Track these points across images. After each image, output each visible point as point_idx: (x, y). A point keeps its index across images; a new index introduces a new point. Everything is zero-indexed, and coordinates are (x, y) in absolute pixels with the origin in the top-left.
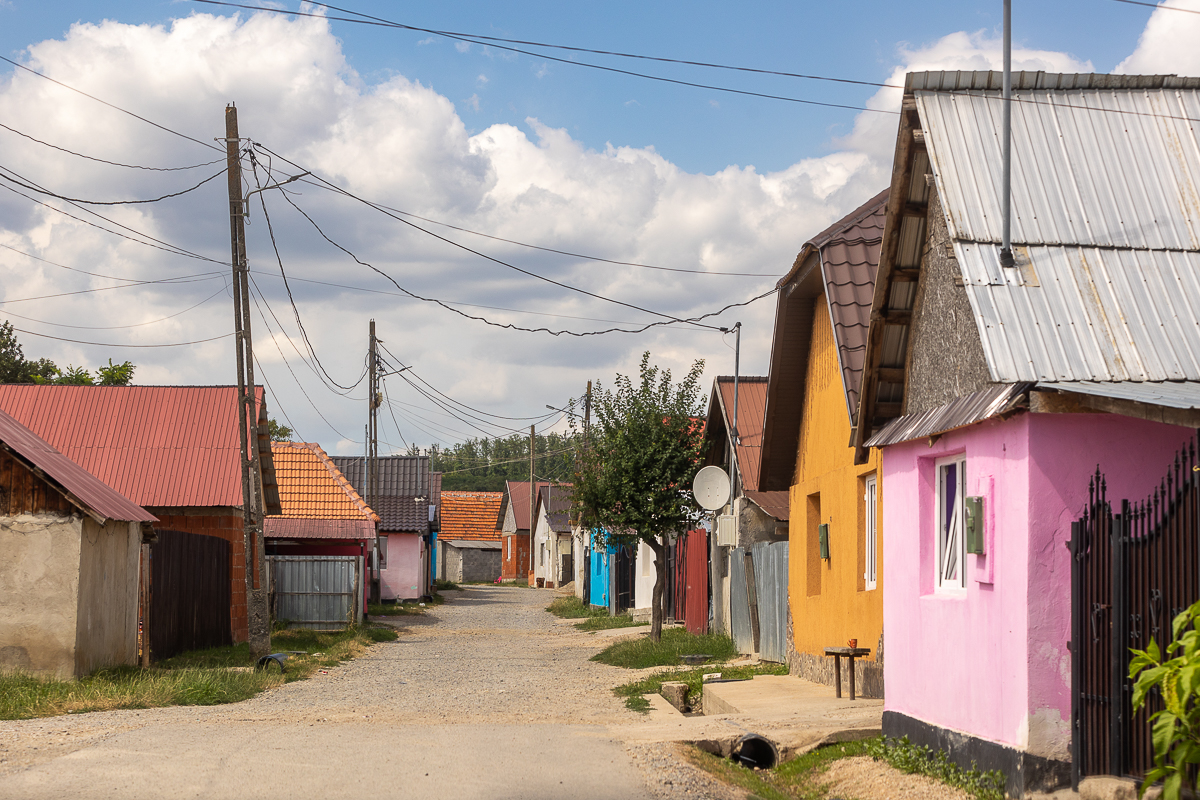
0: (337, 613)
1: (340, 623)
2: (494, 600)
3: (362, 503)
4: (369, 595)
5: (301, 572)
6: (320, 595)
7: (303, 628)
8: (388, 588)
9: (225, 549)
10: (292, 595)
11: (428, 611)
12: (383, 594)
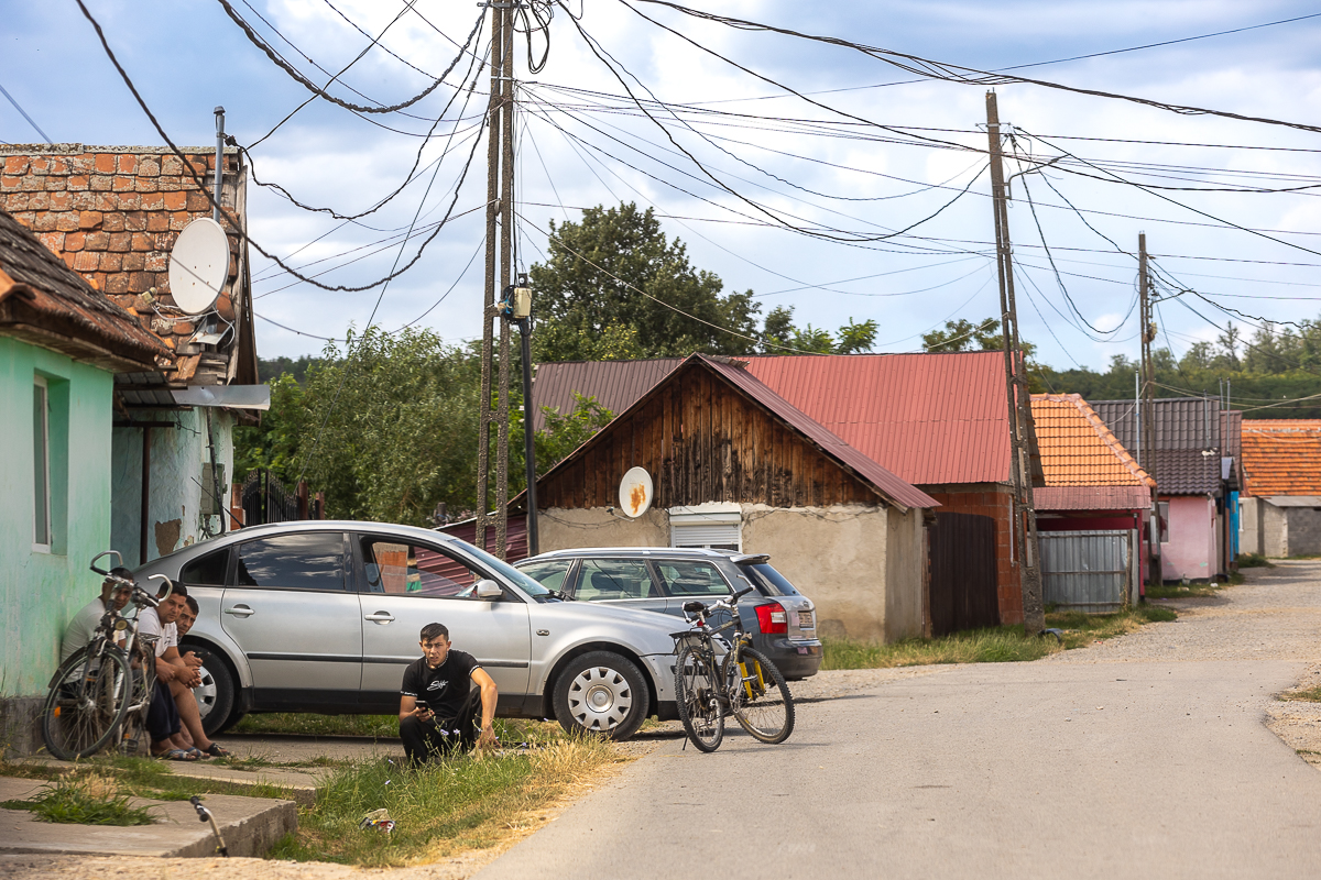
0: (1109, 593)
1: (1113, 605)
2: (1311, 577)
3: (1135, 466)
4: (1147, 575)
5: (1068, 548)
6: (1090, 574)
7: (1073, 611)
8: (1171, 566)
9: (989, 528)
10: (1058, 575)
11: (1221, 593)
12: (1165, 574)
